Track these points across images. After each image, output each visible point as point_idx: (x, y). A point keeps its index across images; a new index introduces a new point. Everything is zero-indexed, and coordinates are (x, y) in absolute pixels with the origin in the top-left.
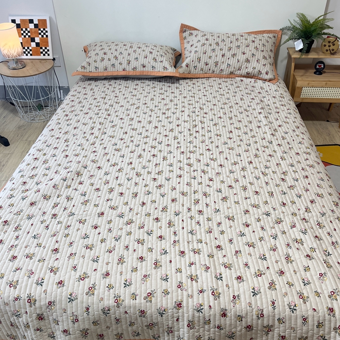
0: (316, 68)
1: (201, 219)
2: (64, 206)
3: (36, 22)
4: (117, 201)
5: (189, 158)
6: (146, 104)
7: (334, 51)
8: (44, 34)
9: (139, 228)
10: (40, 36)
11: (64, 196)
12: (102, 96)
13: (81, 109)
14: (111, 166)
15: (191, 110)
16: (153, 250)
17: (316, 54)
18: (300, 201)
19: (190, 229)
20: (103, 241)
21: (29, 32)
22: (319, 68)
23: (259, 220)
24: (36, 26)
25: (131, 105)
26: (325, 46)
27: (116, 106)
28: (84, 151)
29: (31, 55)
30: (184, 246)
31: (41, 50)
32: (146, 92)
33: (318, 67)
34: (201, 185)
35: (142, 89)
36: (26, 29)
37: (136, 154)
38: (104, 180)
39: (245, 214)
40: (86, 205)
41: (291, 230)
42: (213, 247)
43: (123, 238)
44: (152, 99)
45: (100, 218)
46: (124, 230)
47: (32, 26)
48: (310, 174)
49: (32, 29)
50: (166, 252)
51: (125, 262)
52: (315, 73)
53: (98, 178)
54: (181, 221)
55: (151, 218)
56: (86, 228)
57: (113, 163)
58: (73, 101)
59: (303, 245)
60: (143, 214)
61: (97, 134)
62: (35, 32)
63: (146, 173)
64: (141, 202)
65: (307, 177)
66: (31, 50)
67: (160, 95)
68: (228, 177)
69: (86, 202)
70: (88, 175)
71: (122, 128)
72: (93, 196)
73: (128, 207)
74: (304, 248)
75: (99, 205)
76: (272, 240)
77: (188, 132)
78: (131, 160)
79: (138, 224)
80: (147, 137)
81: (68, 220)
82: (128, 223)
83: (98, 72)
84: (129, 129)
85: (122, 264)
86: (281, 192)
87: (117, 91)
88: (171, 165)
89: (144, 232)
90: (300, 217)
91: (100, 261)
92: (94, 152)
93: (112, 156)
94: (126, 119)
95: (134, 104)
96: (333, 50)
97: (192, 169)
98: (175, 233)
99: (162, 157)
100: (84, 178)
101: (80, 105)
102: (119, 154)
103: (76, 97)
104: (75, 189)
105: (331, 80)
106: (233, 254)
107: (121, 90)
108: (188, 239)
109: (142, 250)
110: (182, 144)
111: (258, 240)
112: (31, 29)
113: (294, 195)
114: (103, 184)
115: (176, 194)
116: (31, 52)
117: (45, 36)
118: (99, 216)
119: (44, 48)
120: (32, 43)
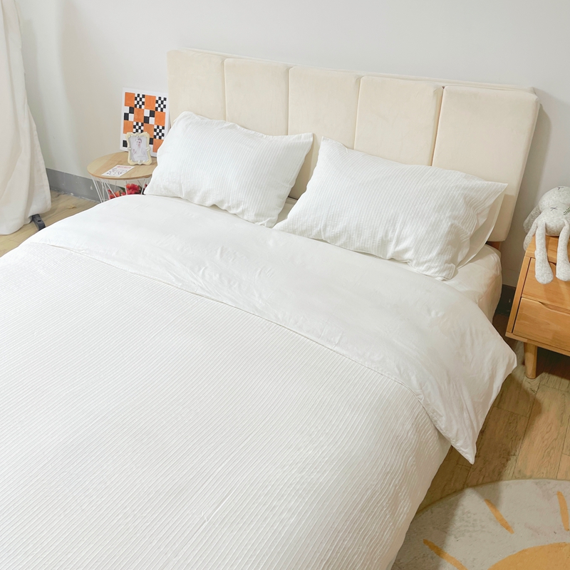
3: (127, 110)
8: (141, 99)
10: (143, 107)
21: (137, 124)
24: (132, 111)
29: (163, 128)
31: (159, 109)
36: (135, 127)
47: (131, 117)
49: (135, 118)
62: (138, 114)
66: (158, 127)
116: (161, 128)
117: (143, 100)
119: (157, 105)
120: (150, 123)
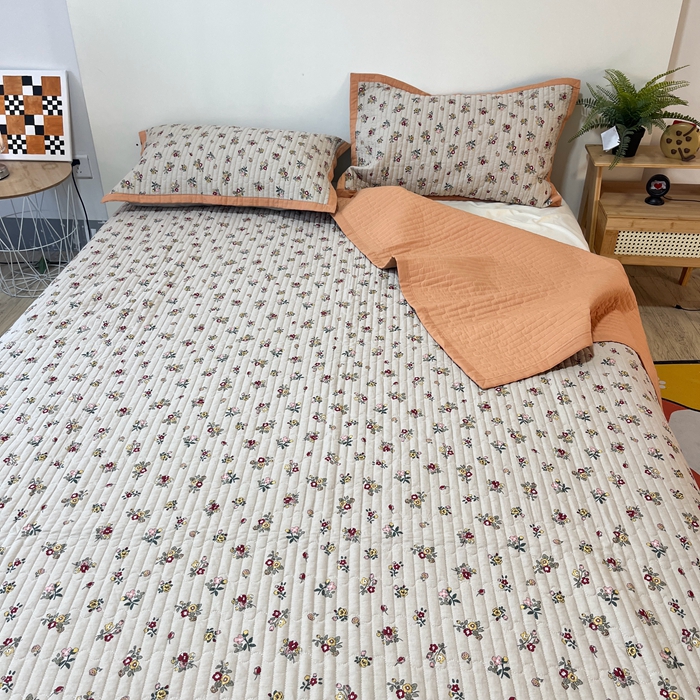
0: (649, 190)
1: (352, 551)
2: (19, 506)
3: (37, 82)
4: (151, 497)
5: (340, 392)
6: (259, 262)
7: (690, 154)
8: (55, 107)
9: (193, 573)
10: (46, 112)
11: (26, 480)
12: (164, 244)
13: (112, 270)
14: (151, 407)
15: (359, 279)
16: (218, 637)
17: (648, 159)
18: (602, 511)
19: (319, 580)
20: (95, 606)
21: (21, 103)
22: (657, 191)
23: (496, 560)
24: (37, 90)
25: (226, 264)
26: (669, 141)
27: (191, 266)
28: (96, 368)
29: (25, 152)
30: (299, 626)
31: (47, 143)
32: (264, 236)
33: (653, 188)
34: (361, 462)
35: (256, 229)
36: (16, 98)
37: (217, 379)
38: (130, 442)
39: (463, 542)
40: (73, 505)
41: (576, 591)
42: (374, 633)
43: (146, 598)
44: (275, 253)
45: (101, 542)
46: (153, 578)
47: (28, 91)
48: (629, 439)
49: (28, 97)
50: (250, 644)
51: (139, 668)
52: (648, 201)
53: (116, 436)
54: (300, 555)
55: (228, 545)
56: (60, 570)
57: (158, 400)
58: (98, 252)
59: (608, 634)
60: (209, 535)
61: (134, 329)
62: (34, 103)
63: (233, 427)
64: (207, 503)
65: (620, 448)
66: (24, 142)
67: (295, 245)
68: (429, 441)
69: (73, 500)
70: (94, 429)
71: (193, 316)
72: (94, 484)
73: (175, 514)
74: (611, 645)
75: (106, 508)
76: (527, 618)
77: (346, 330)
78: (202, 394)
79: (191, 561)
80: (249, 338)
81: (21, 544)
82: (167, 559)
83: (160, 195)
84: (210, 319)
85: (131, 674)
86: (556, 485)
87: (200, 233)
88: (295, 409)
89: (203, 584)
90: (602, 555)
91: (76, 665)
92: (120, 372)
93: (159, 382)
94: (208, 295)
95: (233, 262)
96: (687, 151)
97: (345, 418)
98: (281, 589)
99: (277, 388)
100: (84, 436)
101: (113, 262)
102: (177, 377)
103: (107, 244)
104: (58, 464)
105: (682, 216)
106: (424, 655)
107: (210, 231)
108: (313, 608)
109: (189, 635)
110: (327, 358)
111: (491, 618)
112: (26, 97)
113: (588, 494)
114: (125, 453)
115: (297, 485)
116: (24, 147)
117: (55, 113)
118: (98, 537)
119: (52, 138)
120: (27, 127)
